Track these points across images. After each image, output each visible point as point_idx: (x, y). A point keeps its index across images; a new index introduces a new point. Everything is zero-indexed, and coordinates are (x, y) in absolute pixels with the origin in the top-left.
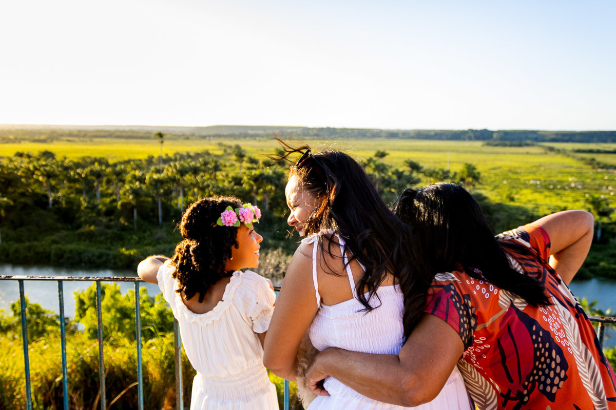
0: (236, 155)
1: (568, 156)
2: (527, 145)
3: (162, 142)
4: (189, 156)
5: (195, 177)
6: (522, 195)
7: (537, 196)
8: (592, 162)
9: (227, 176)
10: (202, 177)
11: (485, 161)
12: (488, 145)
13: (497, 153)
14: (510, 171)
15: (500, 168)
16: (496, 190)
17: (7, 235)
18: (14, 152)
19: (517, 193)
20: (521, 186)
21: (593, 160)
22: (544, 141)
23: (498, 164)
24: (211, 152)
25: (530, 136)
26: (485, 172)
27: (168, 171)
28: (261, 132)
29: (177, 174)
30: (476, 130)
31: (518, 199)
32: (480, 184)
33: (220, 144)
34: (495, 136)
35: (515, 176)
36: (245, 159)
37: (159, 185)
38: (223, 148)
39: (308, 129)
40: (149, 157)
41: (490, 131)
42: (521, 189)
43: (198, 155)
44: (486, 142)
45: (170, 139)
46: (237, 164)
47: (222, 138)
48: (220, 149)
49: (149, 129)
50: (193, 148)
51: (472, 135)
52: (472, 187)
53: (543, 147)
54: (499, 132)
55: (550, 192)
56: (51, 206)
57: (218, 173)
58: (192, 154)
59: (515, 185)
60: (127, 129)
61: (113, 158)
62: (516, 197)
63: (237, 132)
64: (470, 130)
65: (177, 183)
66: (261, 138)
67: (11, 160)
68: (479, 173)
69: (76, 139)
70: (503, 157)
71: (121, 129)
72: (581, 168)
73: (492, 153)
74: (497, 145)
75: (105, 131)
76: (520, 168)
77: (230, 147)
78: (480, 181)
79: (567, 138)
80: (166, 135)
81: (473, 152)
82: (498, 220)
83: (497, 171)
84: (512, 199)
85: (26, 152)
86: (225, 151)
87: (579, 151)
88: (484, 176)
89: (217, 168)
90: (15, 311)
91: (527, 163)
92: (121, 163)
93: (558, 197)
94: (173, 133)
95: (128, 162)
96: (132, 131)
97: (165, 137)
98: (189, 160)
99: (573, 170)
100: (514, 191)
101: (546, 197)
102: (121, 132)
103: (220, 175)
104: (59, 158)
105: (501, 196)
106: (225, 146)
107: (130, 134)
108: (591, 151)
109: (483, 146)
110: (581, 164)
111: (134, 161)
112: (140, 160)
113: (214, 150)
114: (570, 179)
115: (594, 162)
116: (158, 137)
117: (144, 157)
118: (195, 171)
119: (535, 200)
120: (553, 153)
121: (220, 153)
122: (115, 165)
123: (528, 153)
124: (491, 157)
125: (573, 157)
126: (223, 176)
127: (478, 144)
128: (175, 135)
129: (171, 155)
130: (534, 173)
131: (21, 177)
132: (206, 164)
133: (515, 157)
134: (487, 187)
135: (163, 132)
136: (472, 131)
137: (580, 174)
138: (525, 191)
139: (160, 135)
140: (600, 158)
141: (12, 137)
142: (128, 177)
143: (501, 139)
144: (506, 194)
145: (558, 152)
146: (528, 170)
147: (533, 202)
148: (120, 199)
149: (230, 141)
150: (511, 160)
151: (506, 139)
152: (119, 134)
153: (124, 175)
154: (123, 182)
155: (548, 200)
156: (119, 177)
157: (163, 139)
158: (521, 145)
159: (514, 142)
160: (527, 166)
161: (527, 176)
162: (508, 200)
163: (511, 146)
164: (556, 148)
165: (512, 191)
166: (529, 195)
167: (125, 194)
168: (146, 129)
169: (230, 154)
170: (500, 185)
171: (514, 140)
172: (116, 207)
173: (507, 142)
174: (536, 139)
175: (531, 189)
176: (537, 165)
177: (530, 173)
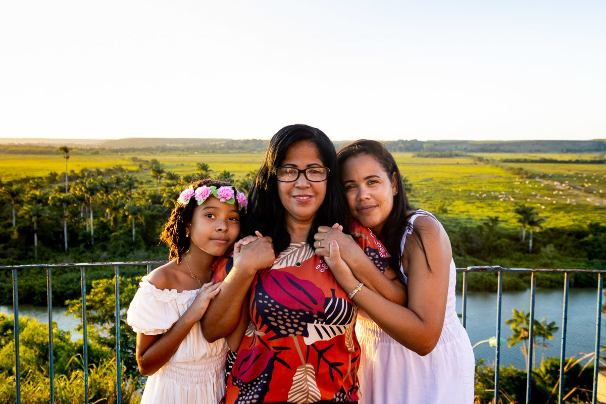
0: (153, 170)
1: (497, 166)
2: (457, 155)
3: (68, 158)
4: (99, 173)
5: (107, 196)
6: (454, 206)
7: (469, 207)
8: (519, 172)
9: (144, 193)
10: (115, 195)
11: (417, 172)
12: (419, 156)
13: (428, 164)
14: (442, 182)
15: (431, 179)
16: (429, 202)
19: (450, 205)
20: (453, 197)
21: (521, 169)
22: (472, 151)
23: (431, 175)
24: (124, 168)
25: (459, 146)
26: (417, 183)
27: (76, 190)
28: (180, 145)
29: (86, 192)
30: (406, 141)
31: (451, 211)
32: (413, 196)
33: (134, 159)
34: (425, 146)
35: (447, 188)
36: (164, 175)
37: (64, 206)
38: (138, 163)
39: (233, 141)
40: (51, 174)
41: (420, 141)
42: (453, 201)
43: (109, 172)
44: (416, 153)
45: (77, 154)
46: (155, 181)
47: (138, 153)
48: (135, 165)
49: (51, 143)
50: (103, 163)
51: (402, 145)
53: (472, 157)
54: (428, 142)
55: (481, 202)
57: (133, 191)
58: (102, 170)
59: (448, 197)
60: (23, 143)
61: (7, 176)
62: (449, 208)
63: (153, 146)
64: (399, 140)
65: (86, 203)
66: (181, 152)
68: (411, 185)
70: (434, 168)
71: (16, 143)
72: (510, 178)
73: (423, 164)
74: (427, 156)
76: (451, 179)
77: (147, 162)
78: (413, 193)
79: (494, 148)
80: (72, 149)
81: (404, 164)
83: (431, 182)
84: (445, 211)
86: (141, 166)
87: (507, 161)
88: (416, 189)
89: (131, 186)
91: (457, 173)
92: (17, 182)
93: (490, 208)
94: (80, 148)
95: (26, 180)
96: (30, 146)
97: (70, 152)
98: (100, 177)
99: (502, 180)
100: (447, 203)
101: (478, 207)
102: (16, 146)
103: (135, 193)
105: (435, 208)
106: (140, 160)
107: (28, 149)
108: (518, 161)
109: (413, 157)
110: (509, 174)
111: (33, 179)
112: (41, 178)
113: (127, 165)
114: (500, 188)
115: (523, 172)
116: (62, 151)
117: (45, 174)
118: (107, 189)
119: (468, 211)
120: (482, 163)
121: (135, 168)
122: (10, 184)
123: (458, 164)
124: (422, 168)
125: (502, 167)
126: (139, 194)
127: (409, 155)
128: (81, 150)
129: (77, 171)
130: (465, 184)
132: (118, 181)
133: (446, 168)
134: (420, 199)
135: (69, 146)
136: (402, 141)
137: (509, 183)
138: (457, 203)
139: (65, 150)
140: (528, 167)
142: (26, 197)
143: (431, 150)
144: (439, 205)
145: (487, 161)
146: (459, 181)
147: (466, 213)
148: (16, 222)
149: (146, 155)
150: (442, 172)
151: (436, 150)
152: (14, 148)
153: (21, 195)
154: (21, 203)
155: (480, 210)
156: (15, 198)
157: (68, 154)
158: (450, 156)
159: (444, 153)
160: (459, 177)
161: (458, 187)
162: (441, 212)
163: (441, 157)
164: (485, 158)
165: (445, 203)
166: (461, 206)
167: (22, 217)
168: (47, 143)
169: (146, 169)
170: (433, 196)
171: (444, 151)
172: (12, 232)
173: (438, 153)
174: (466, 150)
175: (463, 200)
176: (468, 175)
177: (461, 184)
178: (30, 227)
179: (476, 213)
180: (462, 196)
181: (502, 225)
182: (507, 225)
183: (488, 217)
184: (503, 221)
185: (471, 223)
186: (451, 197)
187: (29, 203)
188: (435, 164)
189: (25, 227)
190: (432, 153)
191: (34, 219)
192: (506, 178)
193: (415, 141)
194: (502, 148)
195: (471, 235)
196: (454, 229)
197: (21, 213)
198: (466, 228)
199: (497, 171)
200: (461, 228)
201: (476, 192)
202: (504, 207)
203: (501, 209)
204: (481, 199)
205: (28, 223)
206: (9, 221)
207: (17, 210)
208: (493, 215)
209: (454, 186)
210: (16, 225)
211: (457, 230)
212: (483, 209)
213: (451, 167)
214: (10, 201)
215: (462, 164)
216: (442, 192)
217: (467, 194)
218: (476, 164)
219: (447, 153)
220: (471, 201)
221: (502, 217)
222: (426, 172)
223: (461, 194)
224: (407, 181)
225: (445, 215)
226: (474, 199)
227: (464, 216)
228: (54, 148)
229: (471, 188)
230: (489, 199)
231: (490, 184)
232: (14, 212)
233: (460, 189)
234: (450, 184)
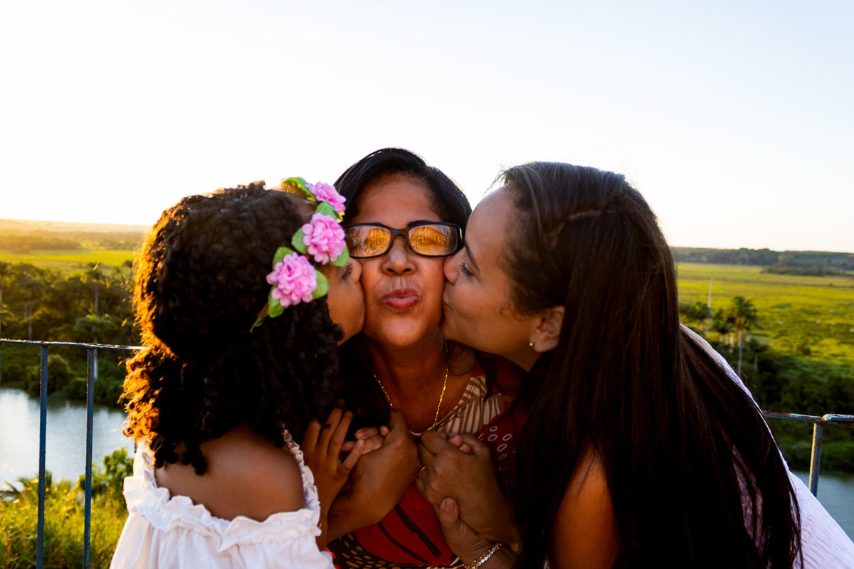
2: (830, 274)
6: (823, 346)
7: (845, 348)
11: (766, 294)
12: (770, 271)
13: (785, 284)
14: (804, 311)
15: (788, 305)
16: (783, 338)
17: (106, 369)
18: (123, 260)
19: (815, 343)
20: (821, 333)
23: (788, 299)
25: (834, 261)
26: (766, 310)
30: (752, 250)
31: (817, 352)
32: (759, 328)
34: (780, 258)
35: (812, 319)
41: (773, 252)
42: (821, 338)
44: (766, 268)
51: (746, 256)
52: (745, 331)
54: (787, 253)
59: (812, 333)
62: (813, 348)
64: (742, 249)
67: (118, 271)
68: (755, 311)
70: (793, 290)
73: (776, 284)
74: (783, 273)
76: (819, 306)
78: (759, 323)
81: (747, 282)
82: (786, 381)
83: (786, 310)
84: (807, 352)
88: (764, 318)
91: (830, 299)
100: (811, 340)
105: (791, 347)
109: (762, 272)
119: (843, 355)
123: (831, 285)
124: (774, 289)
127: (755, 271)
130: (842, 315)
133: (811, 291)
134: (769, 333)
136: (745, 251)
138: (826, 341)
141: (121, 242)
143: (790, 264)
144: (797, 343)
146: (831, 311)
147: (840, 358)
150: (805, 295)
151: (797, 265)
158: (820, 274)
159: (810, 269)
160: (830, 304)
161: (830, 319)
162: (800, 353)
163: (805, 274)
165: (807, 340)
166: (833, 347)
170: (790, 330)
171: (810, 266)
173: (800, 269)
174: (843, 266)
175: (837, 338)
176: (846, 303)
177: (835, 314)
180: (835, 332)
185: (848, 372)
186: (818, 333)
188: (795, 285)
190: (791, 268)
193: (766, 250)
195: (847, 389)
196: (821, 380)
198: (839, 379)
200: (831, 378)
209: (823, 316)
211: (825, 380)
213: (821, 290)
215: (837, 287)
216: (804, 325)
217: (843, 330)
219: (815, 269)
220: (848, 340)
222: (781, 294)
223: (833, 330)
224: (750, 305)
225: (807, 358)
226: (852, 338)
227: (837, 362)
229: (852, 322)
233: (833, 322)
234: (817, 314)
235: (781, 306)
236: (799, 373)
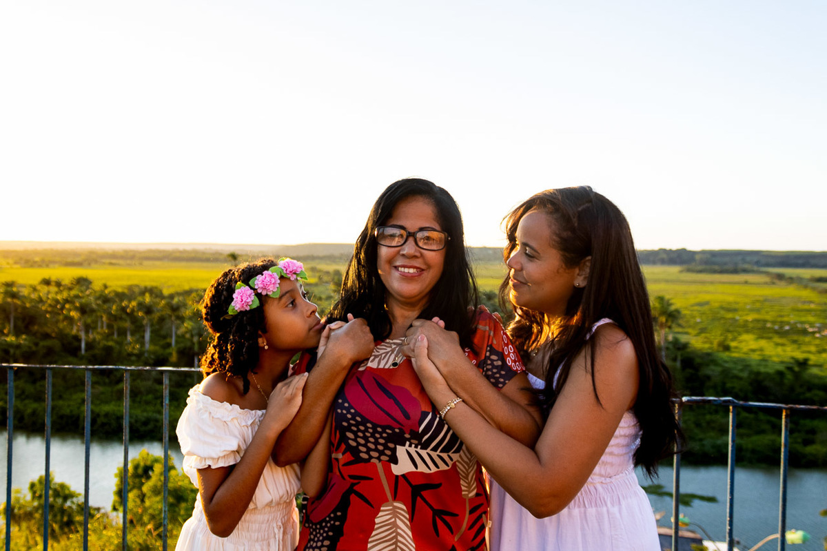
1: (806, 287)
2: (745, 271)
6: (741, 342)
7: (763, 343)
11: (685, 293)
12: (689, 270)
13: (703, 283)
14: (722, 308)
15: (707, 303)
16: (703, 335)
17: (23, 392)
18: (40, 278)
19: (734, 339)
20: (740, 330)
22: (768, 265)
23: (707, 297)
25: (748, 259)
26: (686, 308)
30: (671, 250)
31: (736, 348)
32: (680, 326)
33: (313, 270)
34: (697, 257)
35: (730, 315)
38: (317, 274)
41: (690, 251)
42: (740, 334)
44: (685, 267)
47: (317, 261)
48: (314, 277)
49: (218, 248)
51: (664, 256)
52: (667, 330)
53: (767, 273)
54: (703, 252)
55: (782, 338)
56: (83, 352)
59: (731, 329)
60: (188, 248)
61: (169, 287)
62: (733, 344)
63: (336, 253)
64: (661, 250)
67: (34, 289)
68: (677, 311)
69: (121, 262)
70: (711, 288)
71: (181, 248)
72: (826, 304)
73: (694, 282)
74: (700, 271)
75: (160, 252)
76: (737, 303)
77: (328, 273)
78: (680, 322)
79: (801, 261)
80: (242, 256)
81: (667, 281)
82: (708, 378)
83: (706, 308)
84: (727, 348)
85: (54, 278)
86: (320, 278)
87: (820, 280)
88: (685, 315)
90: (34, 493)
91: (746, 296)
92: (178, 294)
93: (795, 346)
95: (188, 293)
96: (195, 252)
99: (812, 306)
100: (730, 336)
101: (777, 344)
102: (181, 252)
104: (97, 286)
105: (711, 343)
106: (320, 271)
107: (193, 255)
109: (681, 272)
110: (824, 299)
111: (196, 291)
114: (811, 319)
116: (230, 258)
119: (761, 350)
120: (783, 283)
121: (314, 281)
122: (171, 297)
123: (746, 283)
124: (693, 288)
125: (814, 289)
127: (674, 270)
130: (758, 311)
131: (47, 312)
133: (727, 288)
134: (690, 330)
135: (237, 252)
136: (664, 251)
137: (825, 312)
138: (745, 337)
139: (234, 256)
141: (37, 259)
142: (188, 313)
143: (706, 262)
144: (717, 341)
145: (791, 280)
146: (748, 307)
147: (758, 353)
148: (177, 342)
149: (327, 264)
150: (723, 293)
151: (714, 263)
152: (178, 255)
153: (183, 310)
154: (181, 319)
155: (779, 349)
156: (176, 313)
157: (237, 262)
158: (735, 271)
159: (726, 267)
160: (746, 300)
161: (747, 315)
162: (721, 349)
163: (722, 272)
164: (787, 276)
165: (726, 336)
166: (752, 343)
167: (183, 336)
168: (214, 248)
169: (327, 282)
170: (710, 327)
171: (725, 264)
172: (171, 354)
173: (716, 267)
174: (758, 263)
175: (754, 334)
176: (761, 299)
177: (752, 310)
178: (191, 348)
179: (773, 353)
180: (753, 328)
181: (815, 371)
182: (822, 371)
183: (793, 358)
184: (816, 366)
185: (766, 366)
186: (737, 329)
187: (190, 319)
188: (712, 283)
189: (185, 349)
190: (708, 267)
191: (195, 339)
192: (819, 304)
193: (684, 250)
194: (813, 261)
195: (767, 383)
196: (741, 374)
197: (182, 330)
198: (758, 373)
199: (806, 294)
200: (751, 372)
201: (774, 322)
202: (817, 346)
203: (813, 349)
204: (781, 333)
205: (189, 344)
206: (168, 340)
207: (177, 328)
208: (800, 356)
209: (740, 313)
210: (176, 345)
211: (745, 375)
212: (784, 348)
213: (737, 287)
214: (170, 316)
215: (751, 284)
216: (722, 322)
217: (760, 325)
218: (773, 283)
219: (730, 267)
221: (813, 359)
222: (700, 292)
223: (751, 325)
224: (671, 304)
225: (727, 353)
226: (769, 333)
227: (756, 357)
228: (221, 254)
229: (768, 317)
230: (795, 333)
231: (796, 313)
232: (174, 329)
233: (750, 318)
234: (735, 310)
235: (701, 304)
236: (719, 369)
